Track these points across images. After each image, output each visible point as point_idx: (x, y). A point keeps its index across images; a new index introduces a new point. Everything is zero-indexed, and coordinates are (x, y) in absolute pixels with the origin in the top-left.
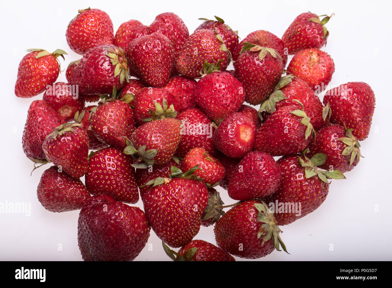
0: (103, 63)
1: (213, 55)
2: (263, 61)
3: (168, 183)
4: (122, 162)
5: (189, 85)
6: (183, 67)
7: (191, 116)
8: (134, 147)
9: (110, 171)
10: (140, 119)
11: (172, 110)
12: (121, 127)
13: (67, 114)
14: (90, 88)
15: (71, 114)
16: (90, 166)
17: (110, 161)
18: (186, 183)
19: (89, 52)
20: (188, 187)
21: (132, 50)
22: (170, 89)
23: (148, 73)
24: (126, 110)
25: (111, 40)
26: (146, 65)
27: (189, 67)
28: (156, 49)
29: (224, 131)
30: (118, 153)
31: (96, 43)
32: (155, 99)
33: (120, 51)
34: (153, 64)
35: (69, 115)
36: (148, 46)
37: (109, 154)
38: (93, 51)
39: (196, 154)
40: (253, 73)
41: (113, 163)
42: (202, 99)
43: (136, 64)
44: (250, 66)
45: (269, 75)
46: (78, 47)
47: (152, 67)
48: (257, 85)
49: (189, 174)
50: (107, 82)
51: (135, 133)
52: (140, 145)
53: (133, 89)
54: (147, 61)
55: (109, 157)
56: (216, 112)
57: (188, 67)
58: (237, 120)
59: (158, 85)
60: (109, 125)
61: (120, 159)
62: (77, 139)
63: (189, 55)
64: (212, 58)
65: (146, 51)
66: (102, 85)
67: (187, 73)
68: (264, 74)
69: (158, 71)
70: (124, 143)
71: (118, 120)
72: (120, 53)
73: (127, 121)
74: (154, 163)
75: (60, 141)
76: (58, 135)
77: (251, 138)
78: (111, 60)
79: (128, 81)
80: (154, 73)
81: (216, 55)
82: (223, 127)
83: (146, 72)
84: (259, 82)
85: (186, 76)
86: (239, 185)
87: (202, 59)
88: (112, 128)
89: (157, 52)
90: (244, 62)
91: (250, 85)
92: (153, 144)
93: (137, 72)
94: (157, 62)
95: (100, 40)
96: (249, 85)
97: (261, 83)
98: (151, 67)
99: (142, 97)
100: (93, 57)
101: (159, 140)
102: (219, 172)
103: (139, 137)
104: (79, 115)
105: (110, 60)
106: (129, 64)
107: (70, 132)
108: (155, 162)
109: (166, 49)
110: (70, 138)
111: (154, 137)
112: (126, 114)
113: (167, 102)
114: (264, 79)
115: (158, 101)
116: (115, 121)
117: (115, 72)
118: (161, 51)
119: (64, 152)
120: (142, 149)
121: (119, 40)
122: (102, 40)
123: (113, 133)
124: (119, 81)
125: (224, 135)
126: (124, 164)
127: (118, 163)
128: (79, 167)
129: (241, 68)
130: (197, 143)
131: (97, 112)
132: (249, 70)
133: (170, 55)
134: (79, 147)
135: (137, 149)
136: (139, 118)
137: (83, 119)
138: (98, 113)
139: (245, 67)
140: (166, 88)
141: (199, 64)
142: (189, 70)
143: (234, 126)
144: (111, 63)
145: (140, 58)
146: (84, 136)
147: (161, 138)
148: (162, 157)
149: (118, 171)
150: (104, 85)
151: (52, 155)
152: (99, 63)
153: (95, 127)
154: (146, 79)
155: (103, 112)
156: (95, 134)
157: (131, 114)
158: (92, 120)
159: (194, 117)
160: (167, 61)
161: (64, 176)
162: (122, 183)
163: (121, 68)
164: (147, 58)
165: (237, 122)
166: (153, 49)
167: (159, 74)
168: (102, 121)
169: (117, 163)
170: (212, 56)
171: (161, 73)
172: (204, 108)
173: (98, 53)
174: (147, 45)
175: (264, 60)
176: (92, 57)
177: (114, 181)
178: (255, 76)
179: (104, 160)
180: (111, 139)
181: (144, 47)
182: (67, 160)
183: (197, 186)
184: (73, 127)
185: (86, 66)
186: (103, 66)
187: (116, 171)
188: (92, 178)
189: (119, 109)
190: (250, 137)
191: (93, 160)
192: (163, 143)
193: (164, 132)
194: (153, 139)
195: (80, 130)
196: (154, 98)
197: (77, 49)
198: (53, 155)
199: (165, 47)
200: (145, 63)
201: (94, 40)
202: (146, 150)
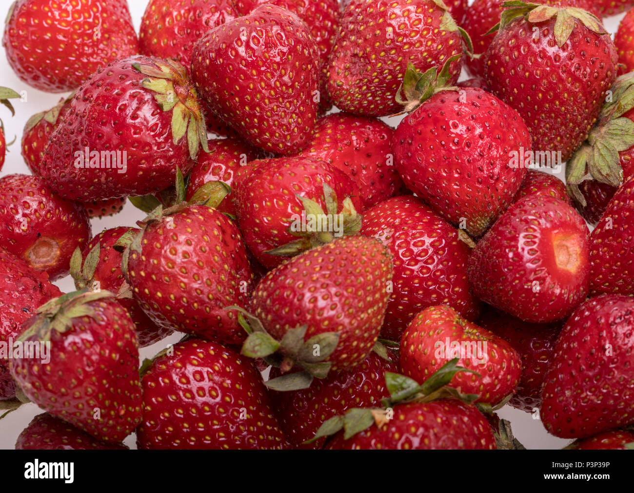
0: (138, 109)
1: (426, 46)
2: (567, 46)
3: (385, 424)
4: (234, 378)
5: (371, 136)
6: (347, 90)
7: (397, 221)
8: (269, 332)
9: (207, 408)
10: (265, 250)
11: (350, 215)
12: (219, 282)
13: (48, 261)
14: (107, 182)
15: (59, 260)
16: (150, 403)
17: (202, 379)
18: (436, 416)
19: (92, 84)
20: (445, 427)
21: (208, 61)
22: (323, 154)
23: (261, 119)
24: (224, 232)
25: (130, 42)
26: (252, 99)
27: (365, 88)
28: (274, 51)
29: (511, 255)
30: (218, 356)
31: (91, 55)
32: (301, 190)
33: (174, 70)
34: (273, 92)
35: (53, 263)
36: (252, 45)
37: (195, 362)
38: (102, 79)
39: (436, 328)
40: (545, 81)
41: (211, 384)
42: (423, 170)
43: (223, 101)
44: (536, 64)
45: (588, 81)
46: (45, 73)
47: (270, 103)
48: (558, 113)
49: (433, 388)
50: (154, 161)
51: (265, 294)
52: (287, 327)
53: (220, 168)
54: (255, 88)
55: (199, 369)
56: (468, 201)
57: (360, 87)
58: (540, 217)
59: (291, 148)
60: (185, 280)
61: (228, 369)
62: (108, 335)
63: (361, 54)
64: (425, 54)
65: (250, 59)
66: (141, 169)
67: (360, 103)
68: (576, 79)
69: (287, 109)
70: (234, 325)
71: (209, 263)
72: (175, 75)
73: (230, 261)
74: (331, 370)
75: (63, 349)
76: (54, 331)
77: (583, 263)
78: (157, 97)
79: (206, 149)
80: (276, 118)
81: (435, 45)
82: (505, 242)
83: (255, 116)
84: (562, 103)
85: (358, 111)
86: (576, 397)
87: (396, 61)
88: (196, 289)
89: (278, 59)
90: (516, 53)
91: (539, 115)
92: (326, 319)
93: (227, 119)
94: (282, 85)
95: (101, 46)
96: (535, 114)
97: (569, 105)
98: (267, 101)
99: (262, 188)
100: (106, 96)
101: (339, 306)
102: (509, 367)
103: (280, 304)
104: (84, 259)
105: (154, 100)
106: (203, 102)
107: (86, 320)
108: (333, 366)
109: (299, 48)
110: (89, 337)
111: (323, 298)
112: (224, 242)
113: (335, 194)
114: (574, 95)
115: (309, 195)
116: (201, 268)
117: (173, 130)
118: (290, 53)
119: (77, 379)
120: (294, 336)
121: (155, 40)
122: (107, 45)
123: (202, 302)
124: (188, 153)
125: (512, 264)
126: (242, 381)
127: (224, 381)
128: (122, 412)
129: (507, 71)
130: (427, 293)
131: (144, 248)
132: (531, 74)
133: (311, 62)
134: (115, 356)
135: (277, 337)
136: (260, 248)
137: (97, 271)
138: (149, 251)
139: (521, 66)
140: (313, 153)
141: (390, 77)
142: (364, 95)
143: (535, 237)
144: (158, 107)
145: (234, 81)
146: (125, 322)
147: (343, 300)
148: (352, 350)
149: (229, 403)
150: (147, 171)
151: (44, 392)
152: (124, 110)
153: (147, 291)
154: (256, 137)
155: (162, 248)
156: (149, 310)
157: (235, 239)
158: (133, 273)
159: (406, 223)
160: (306, 79)
161: (80, 441)
162: (245, 436)
163: (187, 116)
164: (254, 80)
165: (539, 224)
166: (268, 52)
167: (291, 117)
168: (167, 273)
169: (222, 383)
170: (423, 49)
171: (297, 114)
172: (432, 196)
173: (116, 83)
174: (248, 43)
175: (569, 42)
176: (103, 96)
177: (222, 434)
178: (551, 87)
179: (184, 380)
180: (196, 317)
181: (242, 50)
182: (88, 398)
183: (466, 419)
184: (90, 303)
185: (88, 126)
186: (137, 118)
187: (223, 404)
188: (157, 434)
189: (205, 233)
190: (579, 260)
191: (153, 384)
192: (351, 311)
193: (349, 281)
194: (321, 303)
195: (111, 308)
196: (297, 187)
197: (42, 80)
198: (48, 390)
199: (298, 41)
200: (250, 94)
201: (86, 48)
202: (306, 338)
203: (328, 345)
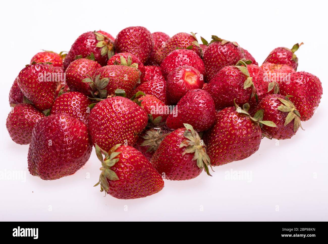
48: (217, 66)
57: (163, 55)
91: (212, 66)
97: (221, 64)
113: (131, 58)
114: (223, 61)
115: (124, 57)
120: (97, 79)
148: (113, 87)
170: (184, 45)
202: (100, 79)
203: (106, 82)
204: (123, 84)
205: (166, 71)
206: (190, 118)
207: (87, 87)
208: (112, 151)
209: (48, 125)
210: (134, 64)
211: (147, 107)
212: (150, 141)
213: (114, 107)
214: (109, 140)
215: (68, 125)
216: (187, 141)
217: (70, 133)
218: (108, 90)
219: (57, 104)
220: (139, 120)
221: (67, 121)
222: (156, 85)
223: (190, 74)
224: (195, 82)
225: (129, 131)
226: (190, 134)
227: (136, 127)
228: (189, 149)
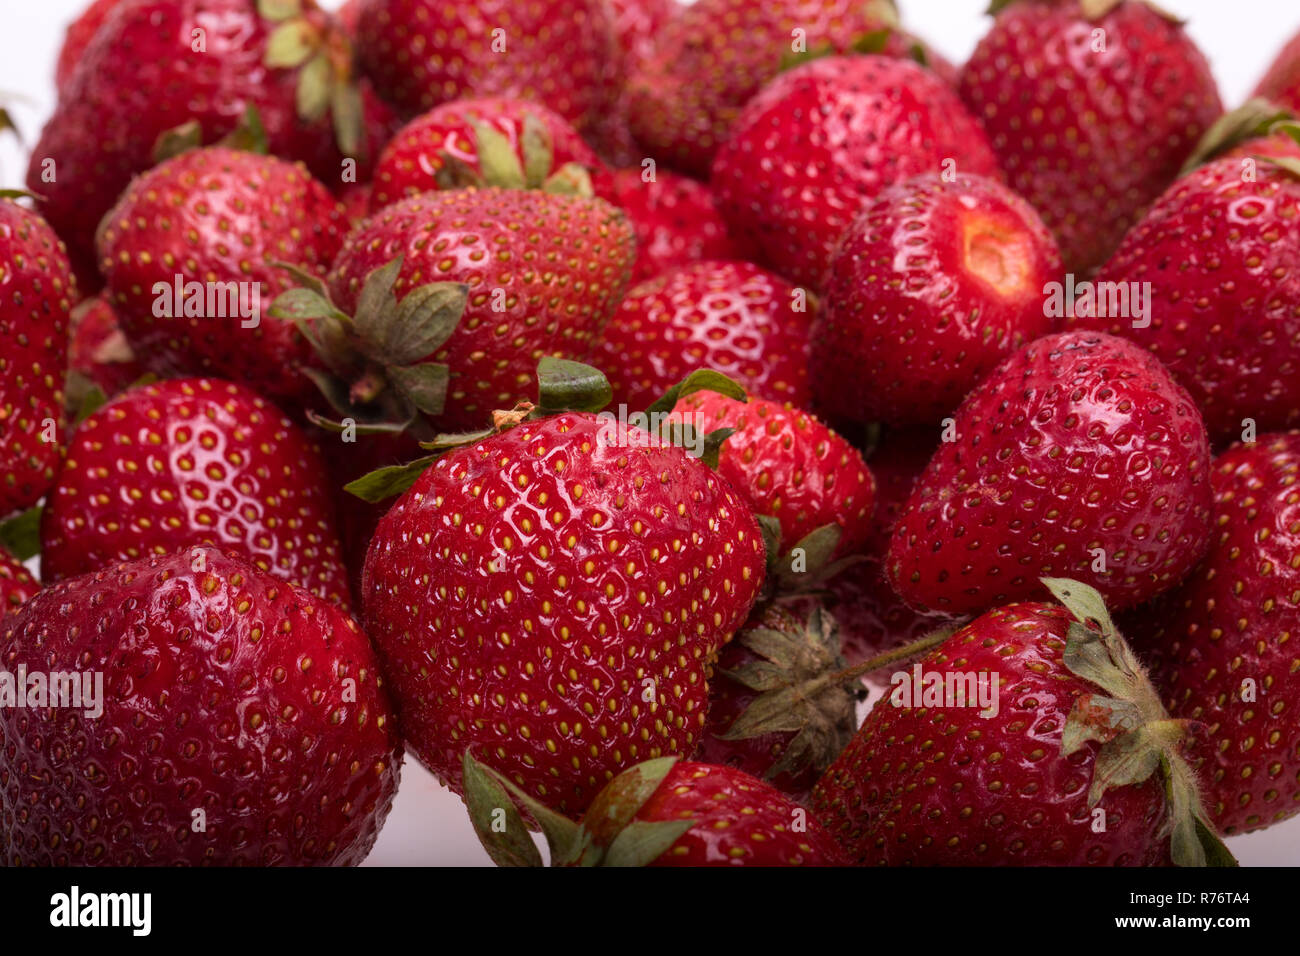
11: (576, 188)
74: (449, 395)
86: (955, 499)
88: (218, 244)
92: (447, 258)
101: (482, 240)
108: (452, 381)
120: (376, 292)
123: (224, 273)
127: (237, 429)
134: (3, 273)
135: (351, 313)
143: (929, 204)
147: (494, 233)
148: (494, 345)
153: (125, 255)
163: (313, 46)
169: (233, 430)
192: (505, 256)
202: (401, 292)
203: (445, 311)
204: (551, 319)
205: (766, 206)
206: (1063, 538)
207: (281, 344)
208: (620, 813)
209: (116, 645)
210: (568, 177)
211: (744, 467)
212: (787, 697)
213: (572, 495)
214: (564, 725)
215: (256, 633)
216: (1097, 701)
217: (276, 691)
218: (455, 363)
219: (91, 473)
220: (731, 568)
221: (244, 605)
222: (727, 303)
223: (990, 228)
224: (1028, 278)
225: (677, 650)
226: (1094, 648)
227: (718, 618)
228: (1118, 755)
